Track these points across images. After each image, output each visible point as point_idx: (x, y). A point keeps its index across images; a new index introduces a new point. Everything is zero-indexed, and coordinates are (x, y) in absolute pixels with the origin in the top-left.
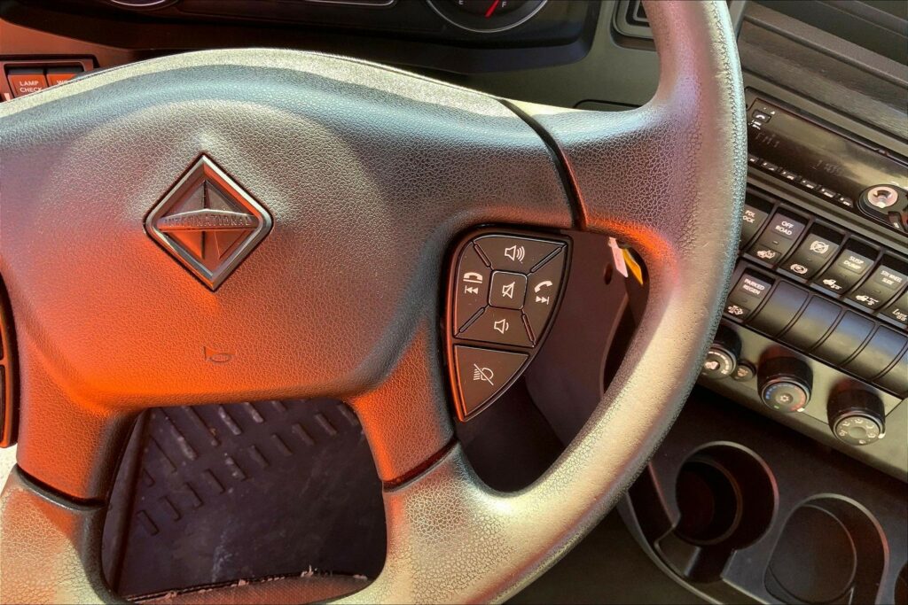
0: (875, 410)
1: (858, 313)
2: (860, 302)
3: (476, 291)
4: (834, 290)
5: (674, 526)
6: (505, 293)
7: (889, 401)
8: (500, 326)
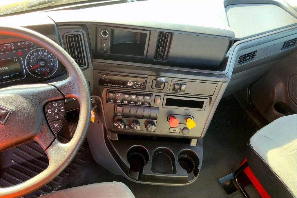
0: (153, 123)
1: (139, 106)
2: (139, 104)
3: (51, 112)
4: (133, 104)
5: (129, 167)
6: (56, 111)
7: (155, 121)
8: (57, 117)
